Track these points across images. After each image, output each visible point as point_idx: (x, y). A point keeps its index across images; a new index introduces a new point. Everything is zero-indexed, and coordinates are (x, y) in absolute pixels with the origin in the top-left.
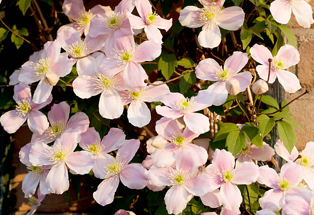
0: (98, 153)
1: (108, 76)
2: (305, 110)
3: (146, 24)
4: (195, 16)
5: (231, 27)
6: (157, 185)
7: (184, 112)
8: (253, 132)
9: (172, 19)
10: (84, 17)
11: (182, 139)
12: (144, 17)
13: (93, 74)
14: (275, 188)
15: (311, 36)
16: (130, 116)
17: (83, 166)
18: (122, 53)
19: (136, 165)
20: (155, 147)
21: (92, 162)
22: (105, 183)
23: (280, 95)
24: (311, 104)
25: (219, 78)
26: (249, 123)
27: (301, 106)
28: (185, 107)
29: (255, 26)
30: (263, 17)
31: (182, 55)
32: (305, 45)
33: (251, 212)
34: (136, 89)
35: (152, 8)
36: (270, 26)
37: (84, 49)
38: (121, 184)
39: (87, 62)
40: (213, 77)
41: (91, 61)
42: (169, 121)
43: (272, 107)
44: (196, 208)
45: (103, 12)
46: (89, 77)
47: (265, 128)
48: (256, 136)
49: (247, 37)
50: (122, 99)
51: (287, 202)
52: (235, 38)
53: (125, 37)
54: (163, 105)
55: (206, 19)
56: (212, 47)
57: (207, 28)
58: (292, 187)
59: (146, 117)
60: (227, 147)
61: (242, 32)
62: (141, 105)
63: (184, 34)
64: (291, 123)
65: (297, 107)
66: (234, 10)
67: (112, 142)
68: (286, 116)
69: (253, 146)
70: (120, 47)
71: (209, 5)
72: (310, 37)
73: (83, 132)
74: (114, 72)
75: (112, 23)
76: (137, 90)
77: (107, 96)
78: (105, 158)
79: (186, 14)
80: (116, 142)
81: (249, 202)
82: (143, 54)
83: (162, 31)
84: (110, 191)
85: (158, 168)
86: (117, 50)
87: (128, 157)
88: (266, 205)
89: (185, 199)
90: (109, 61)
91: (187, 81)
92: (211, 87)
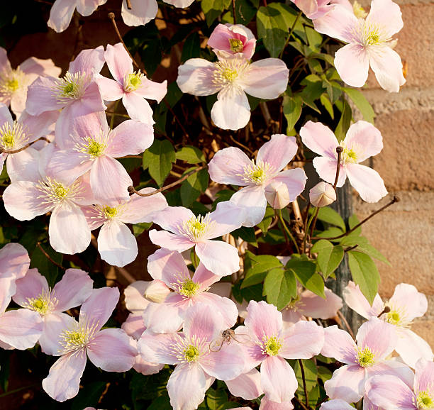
0: (47, 312)
1: (63, 181)
2: (387, 229)
3: (124, 91)
4: (204, 75)
5: (266, 94)
6: (150, 364)
7: (197, 240)
8: (307, 269)
9: (166, 82)
10: (11, 81)
11: (195, 285)
12: (122, 80)
13: (37, 179)
14: (350, 364)
15: (394, 104)
16: (101, 248)
17: (22, 335)
18: (87, 143)
19: (114, 331)
20: (149, 299)
21: (39, 327)
22: (62, 363)
23: (346, 205)
24: (397, 219)
25: (250, 180)
26: (298, 256)
27: (380, 224)
28: (197, 231)
29: (305, 91)
30: (316, 74)
31: (181, 142)
32: (384, 120)
33: (306, 405)
34: (113, 203)
35: (133, 64)
36: (330, 90)
37: (19, 135)
38: (89, 365)
39: (25, 157)
40: (239, 179)
41: (32, 156)
42: (169, 255)
43: (332, 226)
44: (214, 402)
45: (40, 69)
46: (30, 184)
47: (327, 262)
48: (313, 277)
49: (293, 110)
50: (88, 220)
51: (374, 387)
52: (267, 110)
53: (91, 115)
54: (159, 228)
55: (225, 81)
56: (235, 129)
57: (226, 96)
58: (379, 361)
59: (129, 249)
60: (266, 296)
61: (286, 101)
62: (119, 230)
63: (182, 106)
64: (369, 253)
65: (374, 225)
66: (270, 64)
67: (70, 293)
68: (360, 242)
69: (307, 293)
70: (83, 132)
71: (230, 58)
72: (392, 106)
73: (19, 277)
74: (74, 174)
75: (68, 92)
76: (115, 204)
77: (61, 215)
78: (59, 320)
79: (190, 73)
80: (76, 293)
81: (305, 389)
82: (123, 142)
83: (152, 103)
84: (71, 377)
85: (155, 335)
86: (78, 137)
87: (100, 318)
88: (337, 392)
89: (203, 387)
90: (63, 155)
91: (193, 186)
92: (236, 196)
